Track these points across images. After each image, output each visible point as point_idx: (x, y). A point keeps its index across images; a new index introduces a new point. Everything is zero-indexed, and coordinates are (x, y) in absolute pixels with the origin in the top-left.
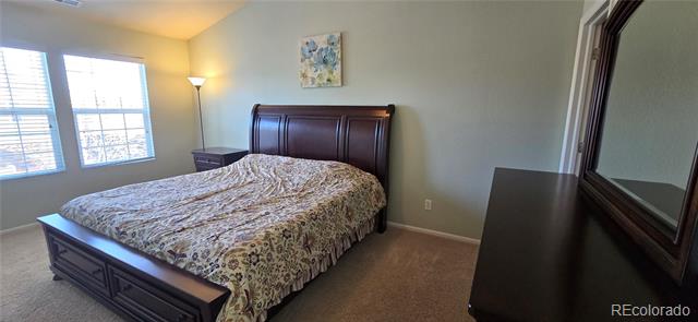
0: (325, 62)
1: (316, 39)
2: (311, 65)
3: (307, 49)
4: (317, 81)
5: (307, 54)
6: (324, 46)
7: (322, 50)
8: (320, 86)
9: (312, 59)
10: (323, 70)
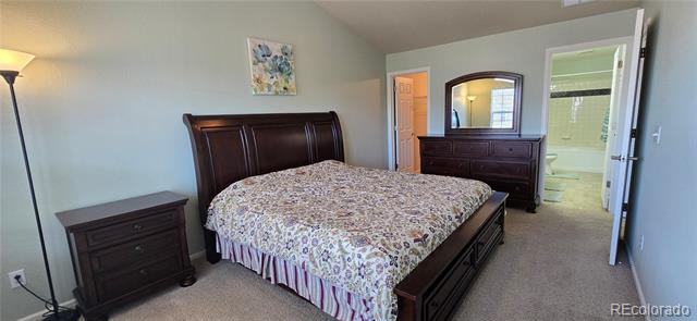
0: (280, 70)
1: (270, 45)
2: (266, 70)
3: (260, 53)
4: (274, 88)
5: (261, 58)
6: (279, 55)
7: (276, 57)
8: (277, 93)
9: (267, 64)
10: (279, 78)
